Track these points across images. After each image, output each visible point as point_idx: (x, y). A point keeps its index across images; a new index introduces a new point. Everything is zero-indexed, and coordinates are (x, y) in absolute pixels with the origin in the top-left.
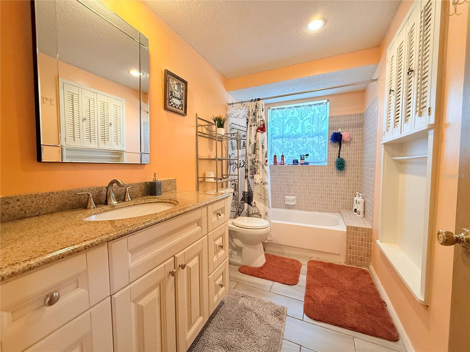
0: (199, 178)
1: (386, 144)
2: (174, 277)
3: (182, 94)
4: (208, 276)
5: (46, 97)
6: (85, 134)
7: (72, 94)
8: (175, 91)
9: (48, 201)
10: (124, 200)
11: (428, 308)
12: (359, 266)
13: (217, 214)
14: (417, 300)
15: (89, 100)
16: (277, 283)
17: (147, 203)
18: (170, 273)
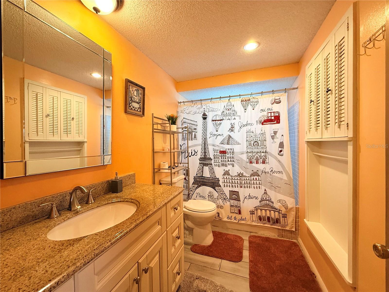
0: (155, 169)
1: (308, 142)
2: (138, 284)
3: (140, 98)
4: (167, 269)
5: (10, 97)
6: (48, 128)
7: (37, 93)
8: (134, 96)
9: (9, 217)
10: (87, 203)
11: (356, 289)
12: (290, 239)
13: (174, 208)
14: (347, 282)
15: (53, 98)
16: (225, 260)
17: (110, 203)
18: (134, 280)
